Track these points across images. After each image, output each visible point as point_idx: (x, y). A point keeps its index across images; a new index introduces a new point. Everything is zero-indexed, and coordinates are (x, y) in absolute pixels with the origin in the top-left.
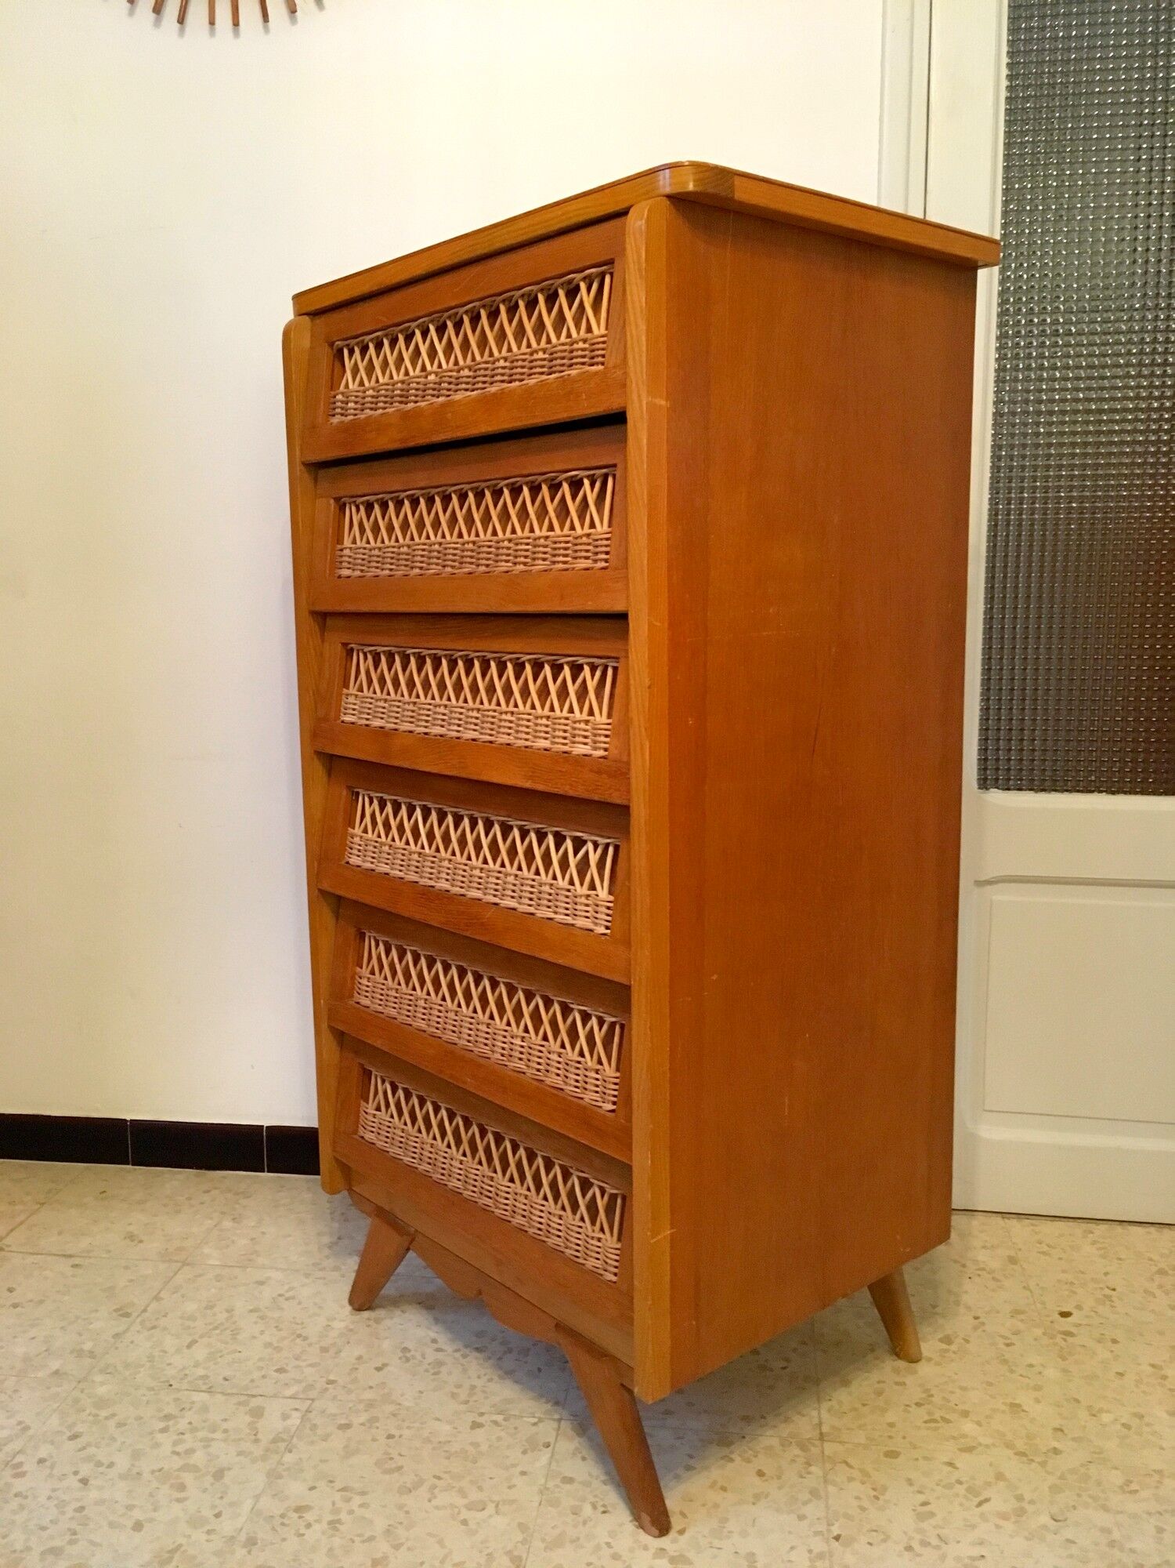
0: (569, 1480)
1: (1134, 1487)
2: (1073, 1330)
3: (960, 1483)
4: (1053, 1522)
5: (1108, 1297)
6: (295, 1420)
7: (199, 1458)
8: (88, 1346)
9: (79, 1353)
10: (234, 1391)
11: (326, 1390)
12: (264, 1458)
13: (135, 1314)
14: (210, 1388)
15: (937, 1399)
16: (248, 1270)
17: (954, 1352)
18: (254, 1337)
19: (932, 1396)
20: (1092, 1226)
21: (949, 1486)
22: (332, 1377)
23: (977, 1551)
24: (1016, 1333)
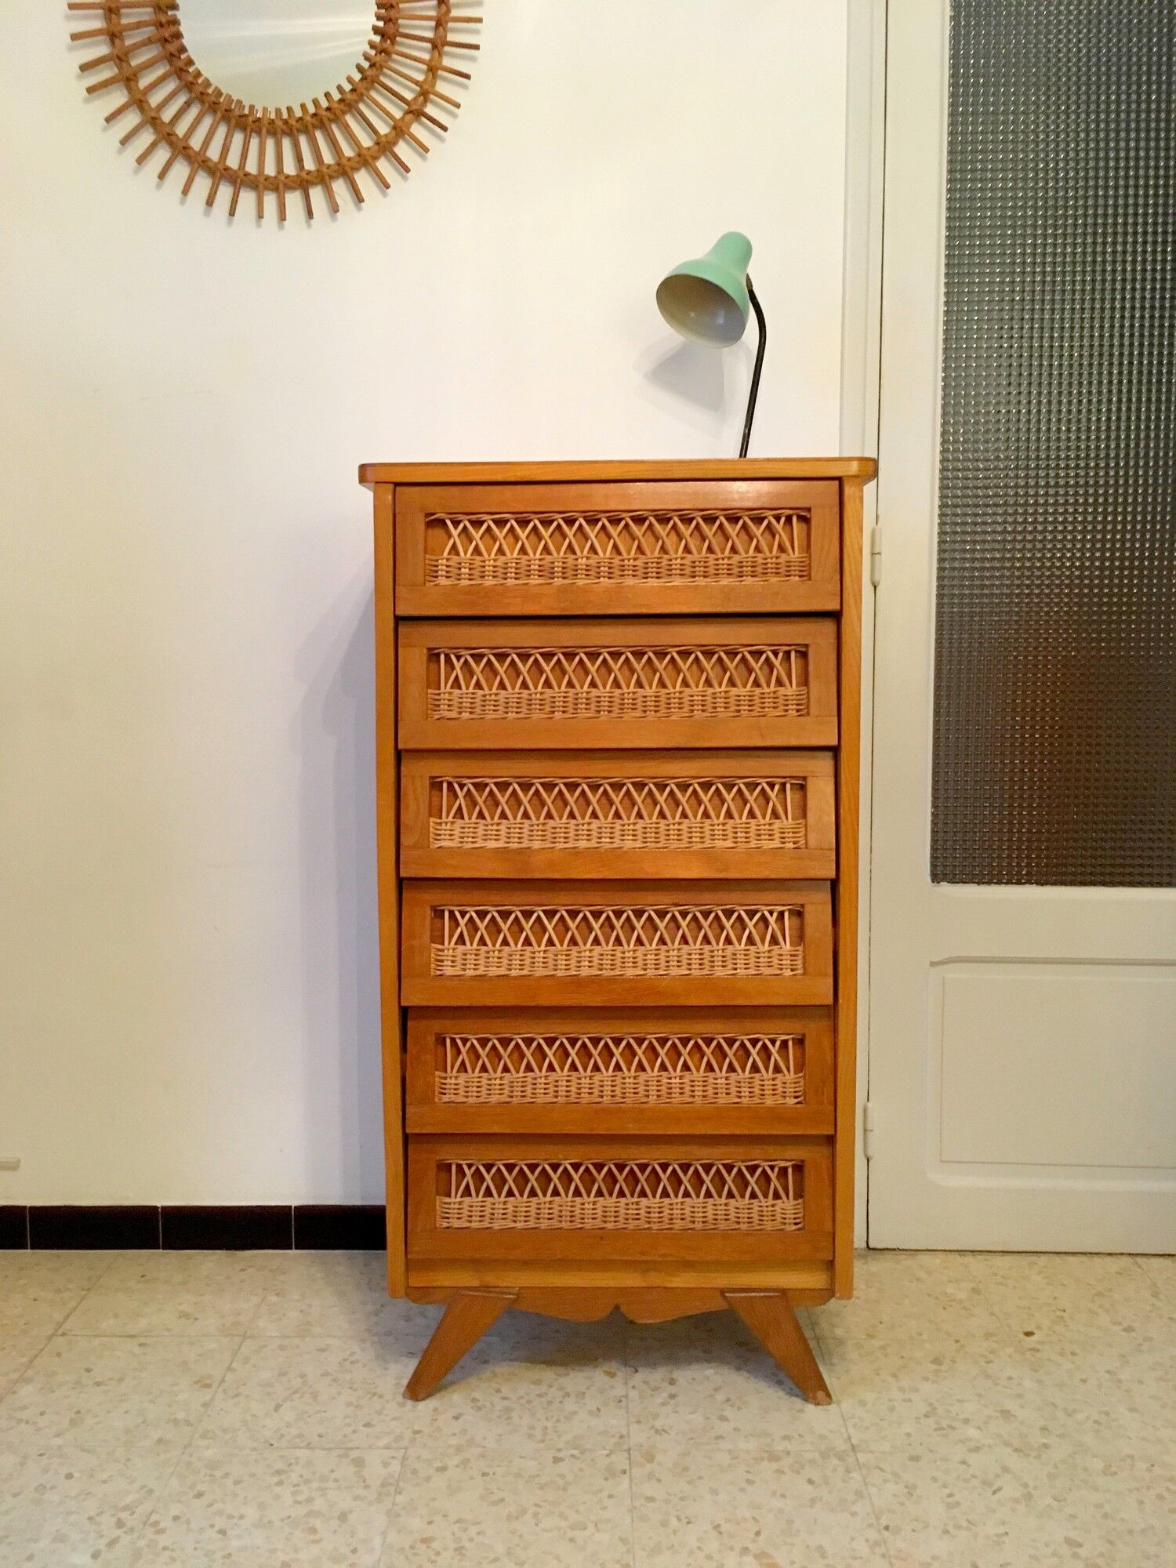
0: (651, 1499)
1: (1114, 1470)
2: (1040, 1347)
3: (974, 1476)
4: (1055, 1502)
5: (1062, 1318)
6: (395, 1466)
7: (319, 1504)
8: (180, 1416)
9: (175, 1422)
10: (332, 1446)
11: (415, 1439)
12: (379, 1500)
13: (215, 1385)
14: (309, 1444)
15: (940, 1411)
16: (307, 1339)
17: (946, 1372)
18: (333, 1398)
19: (936, 1408)
20: (1034, 1258)
21: (966, 1481)
22: (416, 1428)
23: (1001, 1529)
24: (992, 1352)
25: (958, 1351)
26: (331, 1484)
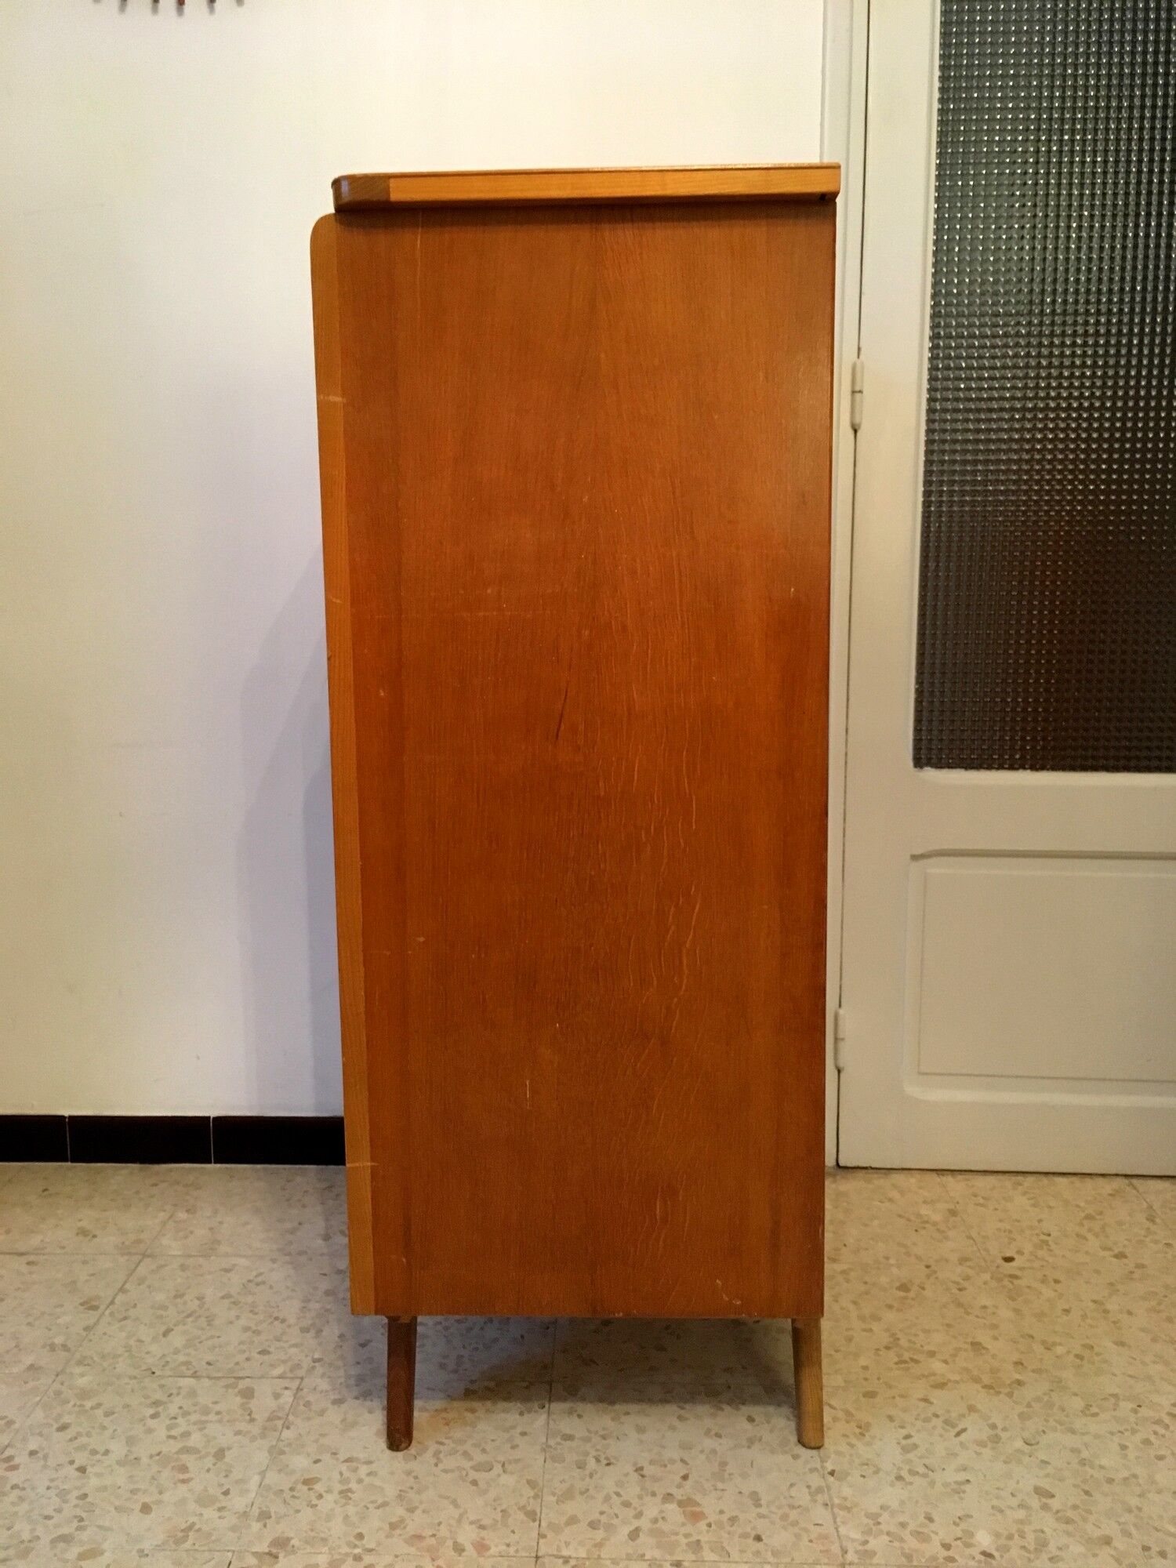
0: (569, 1437)
1: (1095, 1410)
2: (1019, 1273)
3: (937, 1416)
4: (1026, 1447)
5: (1045, 1242)
6: (287, 1398)
7: (196, 1440)
8: (58, 1340)
9: (53, 1348)
10: (220, 1375)
11: (313, 1368)
12: (263, 1436)
13: (102, 1307)
14: (196, 1372)
15: (903, 1342)
16: (212, 1258)
17: (913, 1299)
18: (231, 1323)
19: (898, 1339)
20: (1020, 1178)
21: (927, 1420)
22: (317, 1356)
23: (962, 1476)
24: (967, 1278)
25: (928, 1276)
26: (212, 1417)
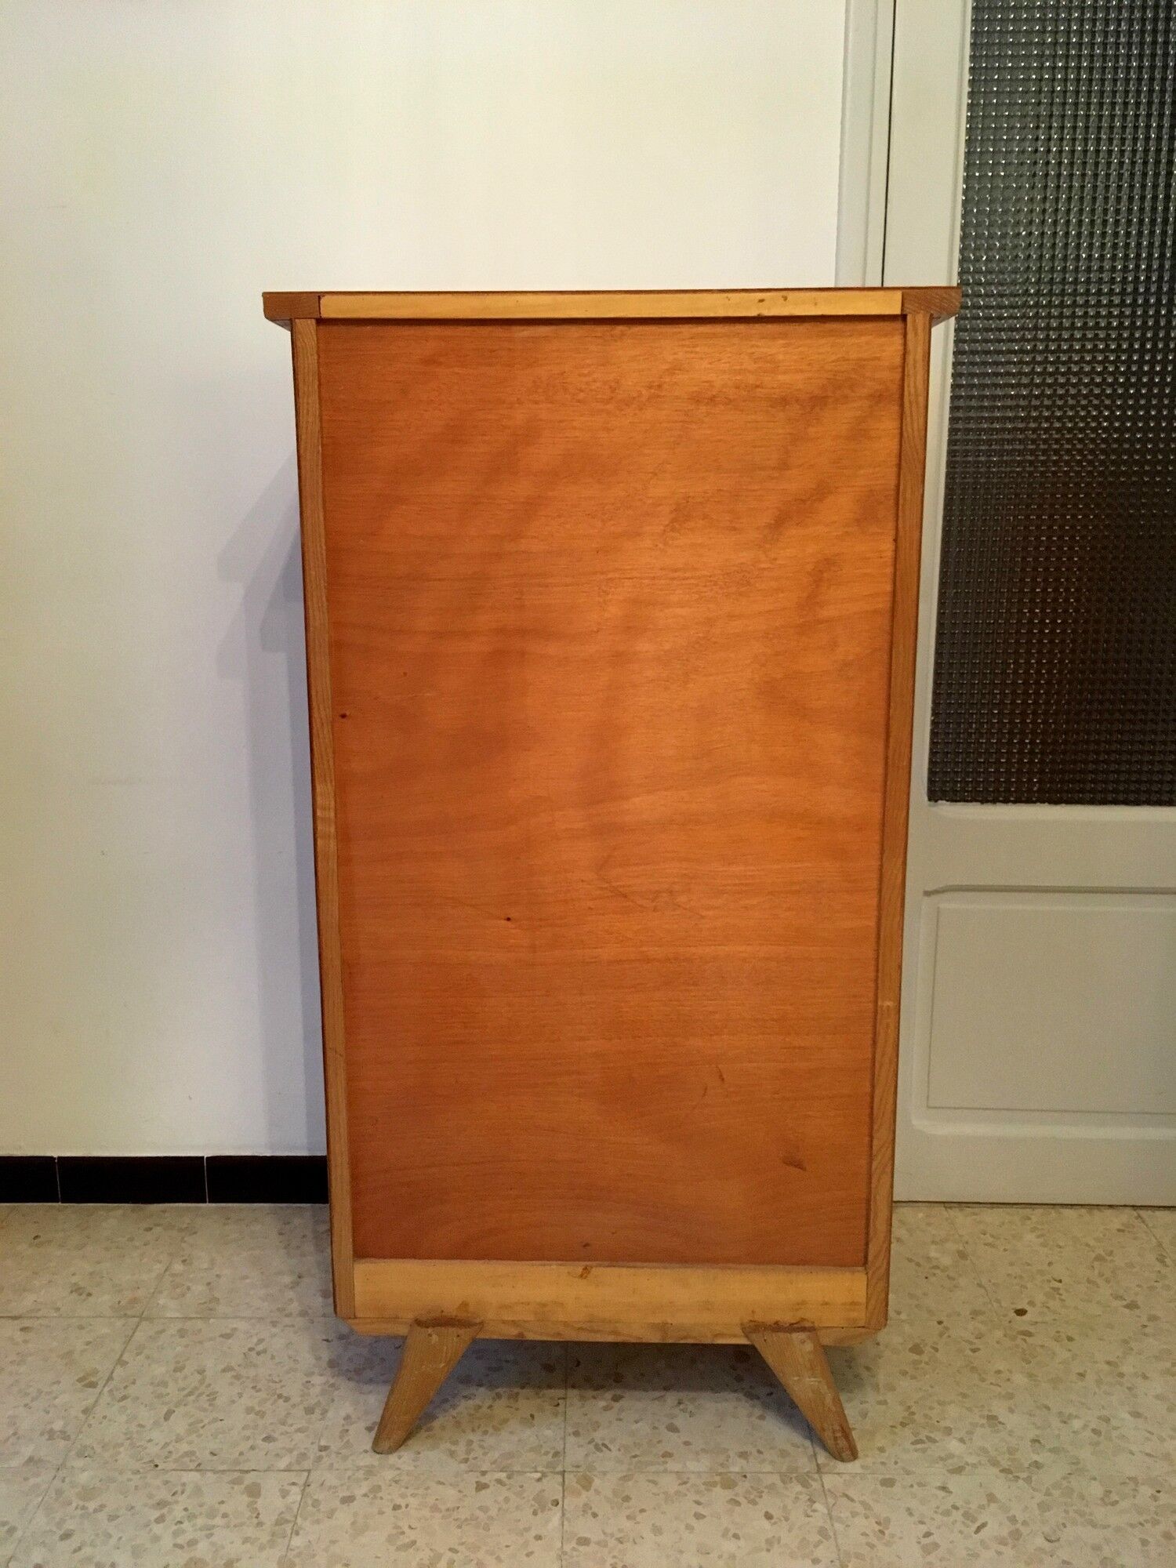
0: (584, 1541)
1: (1114, 1497)
2: (1032, 1329)
3: (955, 1507)
4: (1047, 1543)
5: (1056, 1290)
6: (295, 1494)
7: (203, 1549)
8: (58, 1425)
9: (51, 1435)
10: (224, 1467)
11: (320, 1458)
12: (272, 1543)
13: (101, 1383)
14: (199, 1465)
15: (919, 1417)
16: (212, 1320)
17: (927, 1363)
18: (233, 1401)
19: (913, 1413)
20: (1028, 1211)
21: (947, 1513)
22: (323, 1443)
24: (979, 1337)
25: (941, 1335)
26: (218, 1521)
